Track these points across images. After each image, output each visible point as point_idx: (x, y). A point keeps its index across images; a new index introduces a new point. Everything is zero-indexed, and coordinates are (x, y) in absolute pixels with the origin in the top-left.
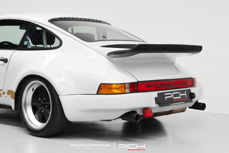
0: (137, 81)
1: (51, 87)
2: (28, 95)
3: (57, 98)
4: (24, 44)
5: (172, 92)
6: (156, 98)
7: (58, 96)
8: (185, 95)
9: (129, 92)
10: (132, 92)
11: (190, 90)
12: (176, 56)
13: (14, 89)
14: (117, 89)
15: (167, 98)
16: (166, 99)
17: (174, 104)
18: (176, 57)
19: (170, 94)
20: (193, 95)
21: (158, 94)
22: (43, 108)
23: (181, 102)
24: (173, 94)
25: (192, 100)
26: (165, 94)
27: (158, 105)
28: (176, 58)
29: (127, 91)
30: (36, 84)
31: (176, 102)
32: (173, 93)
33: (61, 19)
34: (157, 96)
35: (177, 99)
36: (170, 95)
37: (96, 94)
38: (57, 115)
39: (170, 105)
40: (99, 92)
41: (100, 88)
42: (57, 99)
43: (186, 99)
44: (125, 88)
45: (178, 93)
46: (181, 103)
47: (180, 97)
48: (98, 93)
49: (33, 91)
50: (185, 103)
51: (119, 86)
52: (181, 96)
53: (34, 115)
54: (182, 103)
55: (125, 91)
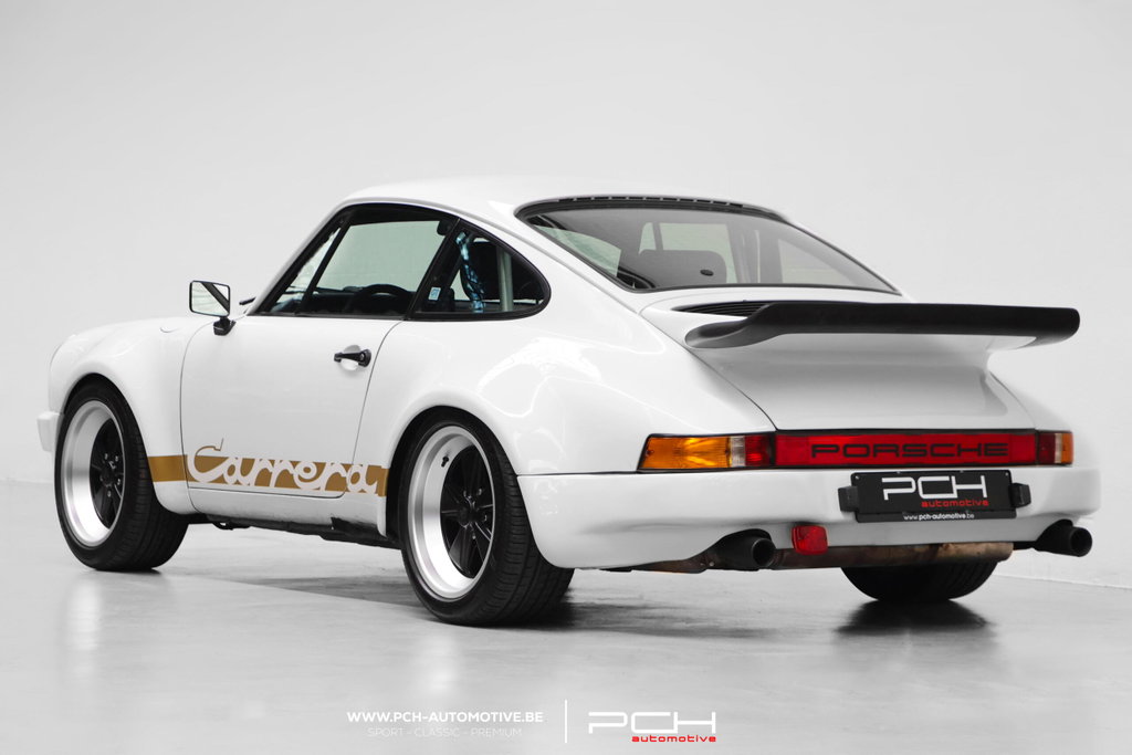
0: (774, 430)
1: (495, 447)
2: (429, 480)
3: (512, 484)
4: (430, 298)
5: (916, 476)
6: (842, 492)
7: (515, 476)
8: (981, 490)
9: (743, 465)
10: (751, 465)
11: (1009, 472)
12: (988, 347)
13: (385, 462)
14: (701, 453)
15: (889, 495)
16: (886, 498)
17: (921, 517)
18: (989, 351)
19: (907, 479)
20: (1019, 490)
21: (853, 476)
22: (474, 525)
23: (960, 512)
24: (923, 483)
25: (1014, 510)
26: (885, 480)
27: (850, 517)
28: (989, 355)
29: (736, 460)
30: (454, 440)
31: (931, 513)
32: (922, 479)
33: (567, 204)
34: (848, 483)
35: (939, 500)
36: (908, 485)
37: (634, 469)
38: (511, 545)
39: (904, 520)
40: (645, 465)
41: (646, 452)
42: (513, 489)
44: (728, 452)
45: (946, 478)
46: (957, 515)
47: (953, 496)
48: (642, 468)
49: (443, 465)
50: (977, 518)
51: (709, 442)
52: (958, 491)
53: (448, 550)
54: (964, 516)
55: (728, 459)
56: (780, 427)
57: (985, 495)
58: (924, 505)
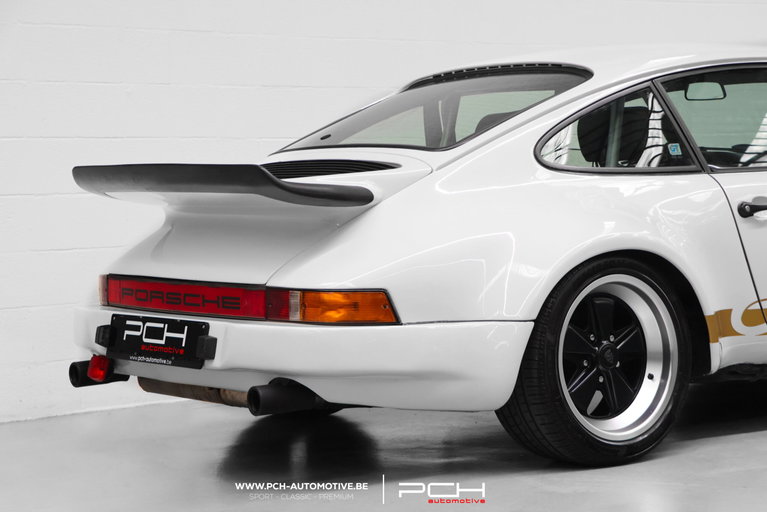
5: (145, 321)
6: (99, 329)
8: (182, 339)
11: (208, 324)
15: (127, 336)
16: (125, 339)
17: (140, 358)
19: (140, 323)
21: (114, 317)
24: (148, 327)
25: (202, 362)
26: (128, 322)
31: (146, 355)
32: (148, 324)
34: (108, 322)
35: (153, 345)
36: (137, 328)
39: (129, 359)
43: (182, 352)
45: (161, 325)
46: (160, 360)
47: (163, 342)
50: (172, 365)
52: (167, 337)
54: (165, 362)
57: (184, 345)
58: (143, 348)
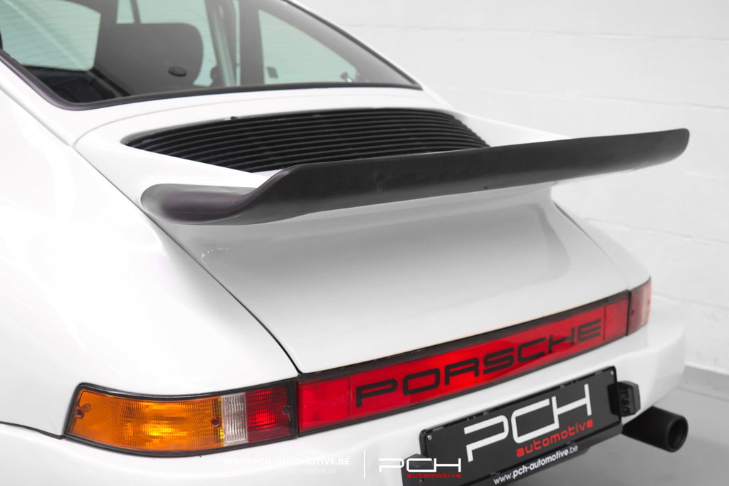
0: (295, 374)
5: (509, 412)
8: (584, 406)
9: (243, 439)
10: (257, 440)
15: (475, 452)
16: (470, 458)
17: (516, 473)
20: (626, 393)
21: (424, 436)
23: (561, 448)
24: (517, 418)
25: (620, 422)
31: (528, 461)
35: (537, 439)
36: (498, 428)
40: (77, 430)
43: (590, 424)
44: (217, 421)
45: (545, 403)
46: (558, 454)
47: (555, 426)
52: (560, 416)
54: (566, 452)
55: (216, 433)
56: (304, 370)
57: (589, 412)
